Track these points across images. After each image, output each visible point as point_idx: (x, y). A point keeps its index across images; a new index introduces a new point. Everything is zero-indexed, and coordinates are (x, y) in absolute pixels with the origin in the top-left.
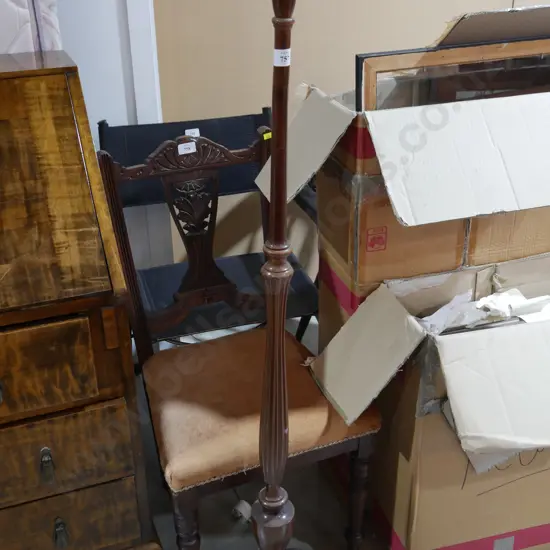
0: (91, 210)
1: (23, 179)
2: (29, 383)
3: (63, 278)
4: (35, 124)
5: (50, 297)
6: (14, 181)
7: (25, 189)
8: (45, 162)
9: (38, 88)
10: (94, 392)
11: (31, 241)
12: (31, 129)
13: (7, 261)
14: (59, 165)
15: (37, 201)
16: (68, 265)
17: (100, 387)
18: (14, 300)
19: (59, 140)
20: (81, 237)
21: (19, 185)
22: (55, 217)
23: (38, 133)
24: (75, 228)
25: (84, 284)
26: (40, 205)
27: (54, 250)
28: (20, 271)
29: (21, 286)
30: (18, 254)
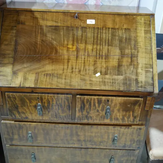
0: (151, 63)
1: (131, 49)
2: (118, 114)
3: (138, 84)
4: (138, 31)
5: (133, 90)
6: (128, 49)
7: (131, 53)
8: (139, 45)
9: (141, 20)
10: (137, 122)
11: (130, 70)
12: (136, 32)
13: (122, 75)
14: (144, 46)
15: (134, 57)
16: (141, 80)
17: (139, 121)
18: (122, 88)
19: (145, 38)
20: (147, 72)
21: (130, 51)
22: (139, 63)
23: (139, 34)
24: (145, 68)
25: (145, 88)
26: (135, 59)
27: (137, 74)
28: (125, 79)
29: (124, 84)
30: (126, 73)
